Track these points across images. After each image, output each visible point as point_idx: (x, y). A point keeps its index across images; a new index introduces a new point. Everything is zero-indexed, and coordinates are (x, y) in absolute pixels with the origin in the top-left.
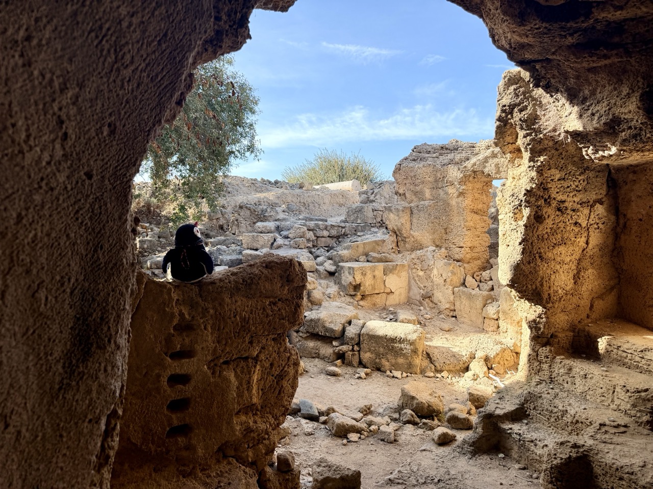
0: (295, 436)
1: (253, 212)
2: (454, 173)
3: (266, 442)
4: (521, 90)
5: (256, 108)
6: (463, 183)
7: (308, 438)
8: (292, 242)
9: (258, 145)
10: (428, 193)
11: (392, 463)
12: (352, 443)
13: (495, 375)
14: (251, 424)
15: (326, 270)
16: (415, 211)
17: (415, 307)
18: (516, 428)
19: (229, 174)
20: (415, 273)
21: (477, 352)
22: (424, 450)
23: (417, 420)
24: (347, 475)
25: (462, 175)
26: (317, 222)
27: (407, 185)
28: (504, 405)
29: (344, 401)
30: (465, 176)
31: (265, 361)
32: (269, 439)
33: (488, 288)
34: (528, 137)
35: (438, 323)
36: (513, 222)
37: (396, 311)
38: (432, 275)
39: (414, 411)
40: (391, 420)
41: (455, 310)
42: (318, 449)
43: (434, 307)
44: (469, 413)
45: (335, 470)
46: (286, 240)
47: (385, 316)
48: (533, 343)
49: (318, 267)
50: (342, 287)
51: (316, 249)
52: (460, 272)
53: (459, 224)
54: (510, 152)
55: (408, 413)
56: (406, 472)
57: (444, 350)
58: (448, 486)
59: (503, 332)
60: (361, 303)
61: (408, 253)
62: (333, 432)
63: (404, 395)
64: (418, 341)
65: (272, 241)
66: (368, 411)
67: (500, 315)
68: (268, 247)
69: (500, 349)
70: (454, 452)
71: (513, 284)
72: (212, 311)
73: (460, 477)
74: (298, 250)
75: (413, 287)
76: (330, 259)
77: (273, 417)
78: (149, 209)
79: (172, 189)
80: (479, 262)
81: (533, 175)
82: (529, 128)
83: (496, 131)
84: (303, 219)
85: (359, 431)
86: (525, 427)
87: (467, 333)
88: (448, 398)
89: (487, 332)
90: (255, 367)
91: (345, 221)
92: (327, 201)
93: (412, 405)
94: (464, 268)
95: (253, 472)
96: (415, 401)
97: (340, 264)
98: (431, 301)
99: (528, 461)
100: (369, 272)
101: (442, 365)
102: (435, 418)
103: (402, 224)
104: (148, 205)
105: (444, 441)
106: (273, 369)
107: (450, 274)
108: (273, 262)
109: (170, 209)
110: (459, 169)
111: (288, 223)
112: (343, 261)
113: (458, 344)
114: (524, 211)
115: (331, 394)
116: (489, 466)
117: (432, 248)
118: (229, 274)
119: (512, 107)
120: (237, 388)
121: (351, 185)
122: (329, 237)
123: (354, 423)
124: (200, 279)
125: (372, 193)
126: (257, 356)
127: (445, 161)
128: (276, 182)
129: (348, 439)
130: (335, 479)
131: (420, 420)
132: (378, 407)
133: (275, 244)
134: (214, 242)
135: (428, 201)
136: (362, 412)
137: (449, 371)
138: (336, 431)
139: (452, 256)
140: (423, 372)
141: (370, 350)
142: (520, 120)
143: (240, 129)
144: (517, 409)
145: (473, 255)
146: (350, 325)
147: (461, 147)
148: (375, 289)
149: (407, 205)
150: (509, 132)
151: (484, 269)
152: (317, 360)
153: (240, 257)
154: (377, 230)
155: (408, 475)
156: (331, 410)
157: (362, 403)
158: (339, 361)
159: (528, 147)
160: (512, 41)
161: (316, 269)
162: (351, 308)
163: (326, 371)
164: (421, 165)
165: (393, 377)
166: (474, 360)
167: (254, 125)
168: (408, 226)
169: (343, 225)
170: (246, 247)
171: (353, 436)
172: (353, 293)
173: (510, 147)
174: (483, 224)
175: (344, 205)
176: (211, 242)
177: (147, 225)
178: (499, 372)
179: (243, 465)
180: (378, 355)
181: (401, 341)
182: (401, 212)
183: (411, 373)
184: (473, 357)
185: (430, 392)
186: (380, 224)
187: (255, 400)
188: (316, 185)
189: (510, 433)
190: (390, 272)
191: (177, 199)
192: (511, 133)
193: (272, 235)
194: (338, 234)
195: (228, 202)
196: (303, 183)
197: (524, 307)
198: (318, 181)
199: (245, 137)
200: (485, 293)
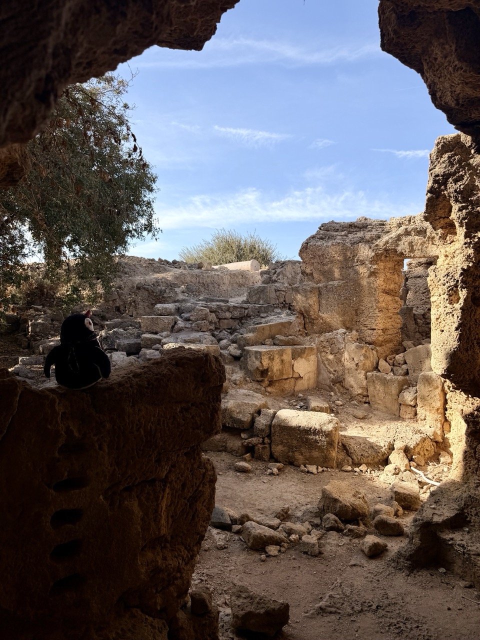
0: (206, 551)
1: (151, 293)
2: (365, 252)
3: (179, 582)
4: (456, 157)
5: (154, 186)
6: (375, 262)
7: (221, 554)
8: (193, 325)
9: (155, 224)
10: (337, 274)
11: (320, 584)
12: (272, 558)
13: (416, 468)
14: (160, 562)
15: (231, 355)
16: (324, 292)
17: (325, 392)
18: (457, 538)
19: (127, 254)
20: (325, 356)
21: (396, 443)
22: (355, 565)
23: (342, 526)
24: (274, 609)
25: (373, 254)
26: (218, 303)
27: (315, 264)
28: (442, 510)
29: (257, 503)
30: (377, 255)
31: (176, 481)
32: (181, 578)
33: (403, 372)
34: (464, 211)
35: (350, 410)
36: (448, 305)
37: (305, 397)
38: (343, 359)
39: (337, 516)
40: (312, 526)
41: (368, 396)
42: (233, 568)
43: (346, 393)
44: (396, 515)
45: (258, 603)
46: (187, 323)
47: (295, 404)
48: (469, 439)
49: (222, 351)
50: (248, 373)
51: (219, 331)
52: (373, 355)
53: (370, 305)
54: (442, 228)
55: (331, 518)
56: (338, 596)
57: (361, 441)
58: (388, 614)
59: (422, 420)
60: (269, 389)
61: (317, 335)
62: (249, 544)
63: (326, 496)
64: (334, 432)
65: (172, 324)
66: (285, 516)
67: (418, 401)
68: (168, 330)
69: (420, 439)
70: (388, 567)
71: (448, 374)
72: (108, 425)
73: (400, 602)
74: (201, 334)
75: (322, 371)
76: (234, 342)
77: (186, 548)
78: (42, 291)
79: (65, 270)
80: (391, 345)
81: (470, 252)
82: (465, 200)
83: (427, 204)
84: (203, 300)
85: (277, 542)
86: (467, 537)
87: (382, 420)
88: (370, 496)
89: (404, 420)
90: (164, 491)
91: (247, 302)
92: (226, 282)
93: (335, 508)
94: (377, 351)
95: (163, 623)
96: (339, 505)
97: (245, 348)
98: (342, 386)
99: (475, 578)
100: (277, 356)
101: (359, 458)
102: (361, 522)
103: (310, 305)
104: (41, 287)
105: (376, 552)
106: (186, 491)
107: (362, 358)
108: (185, 358)
109: (64, 290)
110: (370, 248)
111: (189, 304)
112: (248, 345)
113: (374, 433)
114: (460, 292)
115: (242, 495)
116: (431, 584)
117: (342, 330)
118: (130, 376)
119: (446, 176)
120: (142, 519)
121: (249, 265)
122: (231, 318)
123: (272, 532)
124: (93, 384)
125: (275, 273)
126: (166, 476)
127: (355, 240)
128: (175, 262)
129: (266, 553)
130: (259, 614)
131: (345, 525)
132: (295, 509)
133: (176, 327)
134: (110, 324)
135: (337, 281)
136: (279, 518)
137: (368, 464)
138: (252, 543)
139: (364, 339)
140: (339, 466)
141: (282, 442)
142: (455, 191)
143: (137, 208)
144: (457, 515)
145: (385, 337)
146: (259, 414)
147: (370, 225)
148: (283, 374)
149: (315, 285)
150: (441, 205)
151: (397, 352)
152: (224, 453)
153: (139, 341)
154: (280, 311)
155: (341, 601)
156: (244, 519)
157: (278, 506)
158: (248, 454)
159: (464, 222)
160: (461, 96)
161: (221, 353)
162: (259, 395)
163: (235, 467)
164: (330, 244)
165: (308, 472)
166: (393, 452)
167: (152, 203)
168: (316, 307)
169: (245, 305)
170: (144, 331)
171: (273, 550)
172: (260, 379)
173: (442, 222)
174: (395, 306)
175: (244, 286)
176: (107, 325)
177: (40, 307)
178: (420, 464)
179: (150, 616)
180: (291, 447)
181: (316, 432)
182: (309, 293)
183: (327, 468)
184: (391, 448)
185: (353, 493)
186: (282, 305)
187: (164, 531)
188: (214, 265)
189: (451, 545)
190: (299, 356)
191: (71, 280)
192: (444, 206)
193: (172, 317)
194: (241, 316)
195: (125, 283)
196: (201, 263)
197: (458, 398)
198: (217, 261)
199: (142, 216)
200: (400, 378)
